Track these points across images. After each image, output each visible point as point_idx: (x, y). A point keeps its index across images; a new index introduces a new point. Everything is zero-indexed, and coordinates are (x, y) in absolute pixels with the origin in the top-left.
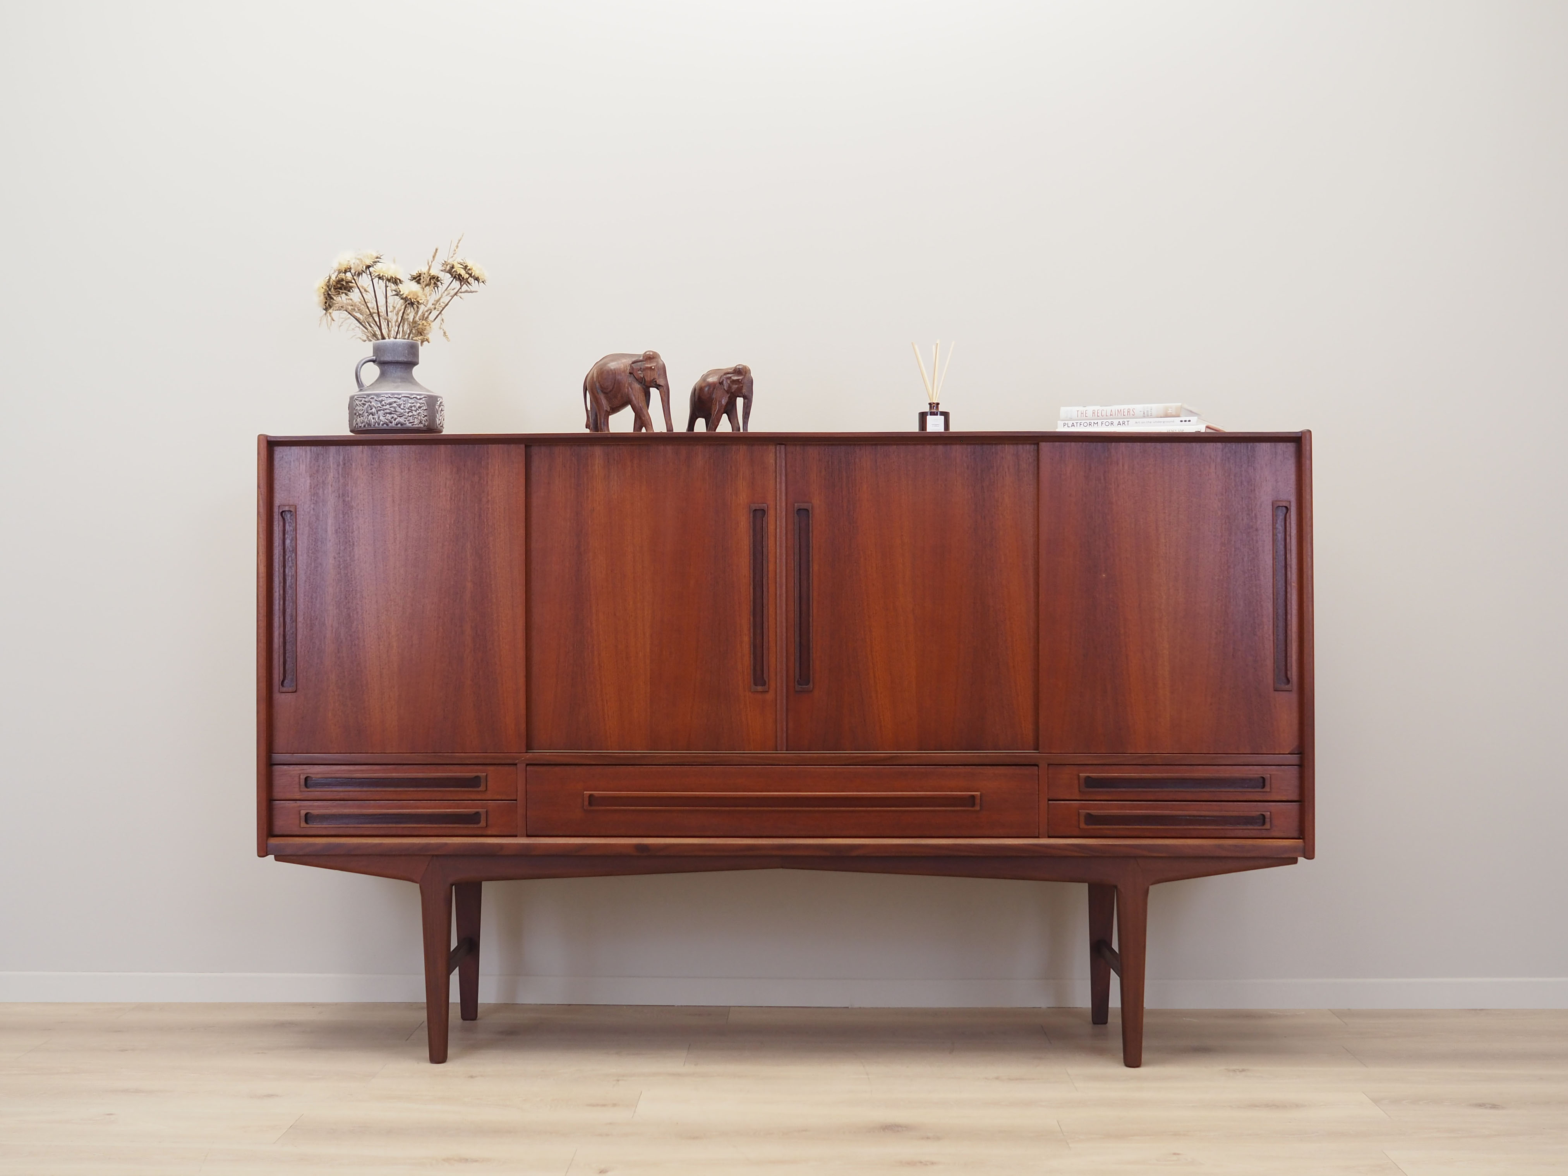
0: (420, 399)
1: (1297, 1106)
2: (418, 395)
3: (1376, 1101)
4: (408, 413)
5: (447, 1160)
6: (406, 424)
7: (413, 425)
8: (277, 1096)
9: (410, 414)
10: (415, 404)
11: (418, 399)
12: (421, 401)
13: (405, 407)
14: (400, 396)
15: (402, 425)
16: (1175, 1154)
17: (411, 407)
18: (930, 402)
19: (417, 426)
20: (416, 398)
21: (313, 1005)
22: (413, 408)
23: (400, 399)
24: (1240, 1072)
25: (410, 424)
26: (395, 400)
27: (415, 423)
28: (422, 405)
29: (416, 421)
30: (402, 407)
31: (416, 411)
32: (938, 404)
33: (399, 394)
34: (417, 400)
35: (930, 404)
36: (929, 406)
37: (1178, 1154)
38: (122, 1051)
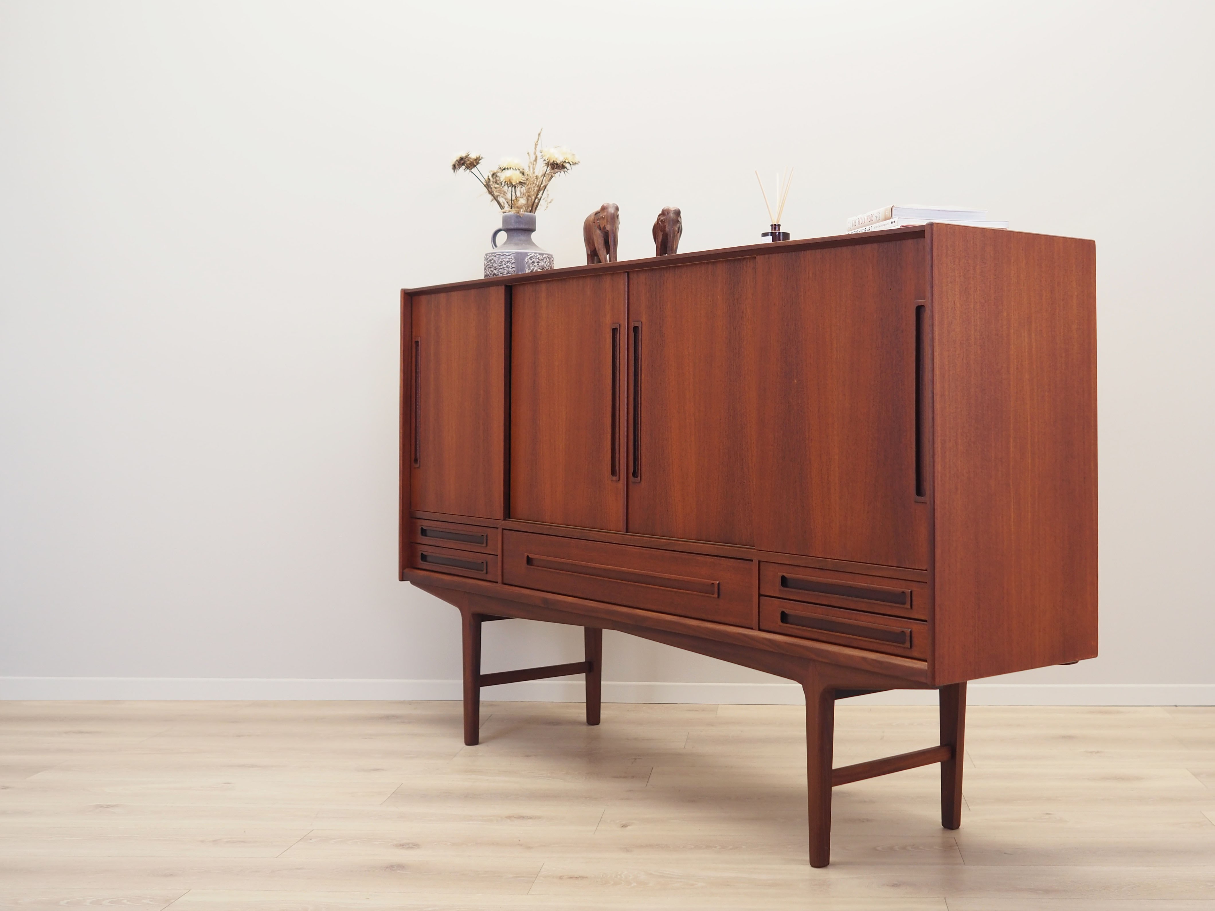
0: (509, 255)
1: (1138, 778)
2: (507, 252)
3: (1196, 775)
4: (500, 266)
5: (509, 817)
6: (498, 275)
7: (503, 275)
8: (383, 770)
9: (501, 267)
10: (504, 260)
11: (506, 255)
12: (510, 257)
13: (498, 262)
14: (495, 255)
15: (496, 275)
16: (1047, 814)
17: (501, 262)
18: (772, 224)
19: (506, 275)
20: (505, 255)
21: (410, 703)
22: (504, 263)
23: (495, 256)
24: (1095, 753)
25: (501, 275)
26: (493, 257)
27: (504, 274)
28: (510, 260)
29: (505, 272)
30: (496, 262)
31: (505, 264)
32: (779, 225)
33: (495, 253)
34: (507, 257)
35: (772, 226)
36: (771, 227)
37: (1049, 814)
38: (239, 736)
